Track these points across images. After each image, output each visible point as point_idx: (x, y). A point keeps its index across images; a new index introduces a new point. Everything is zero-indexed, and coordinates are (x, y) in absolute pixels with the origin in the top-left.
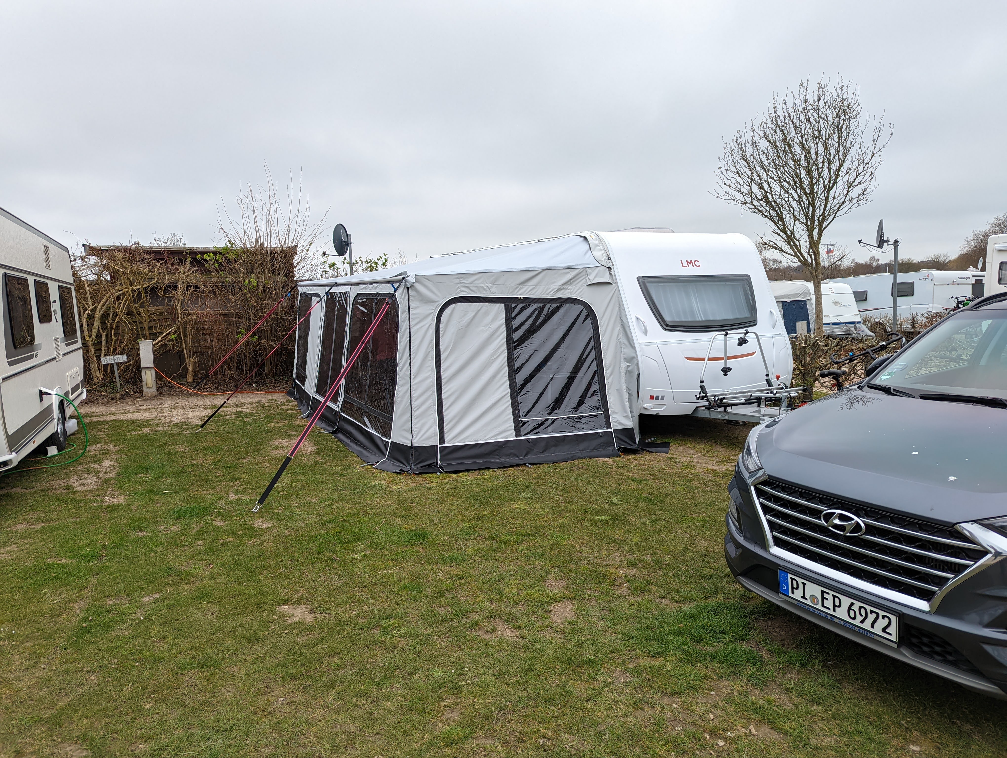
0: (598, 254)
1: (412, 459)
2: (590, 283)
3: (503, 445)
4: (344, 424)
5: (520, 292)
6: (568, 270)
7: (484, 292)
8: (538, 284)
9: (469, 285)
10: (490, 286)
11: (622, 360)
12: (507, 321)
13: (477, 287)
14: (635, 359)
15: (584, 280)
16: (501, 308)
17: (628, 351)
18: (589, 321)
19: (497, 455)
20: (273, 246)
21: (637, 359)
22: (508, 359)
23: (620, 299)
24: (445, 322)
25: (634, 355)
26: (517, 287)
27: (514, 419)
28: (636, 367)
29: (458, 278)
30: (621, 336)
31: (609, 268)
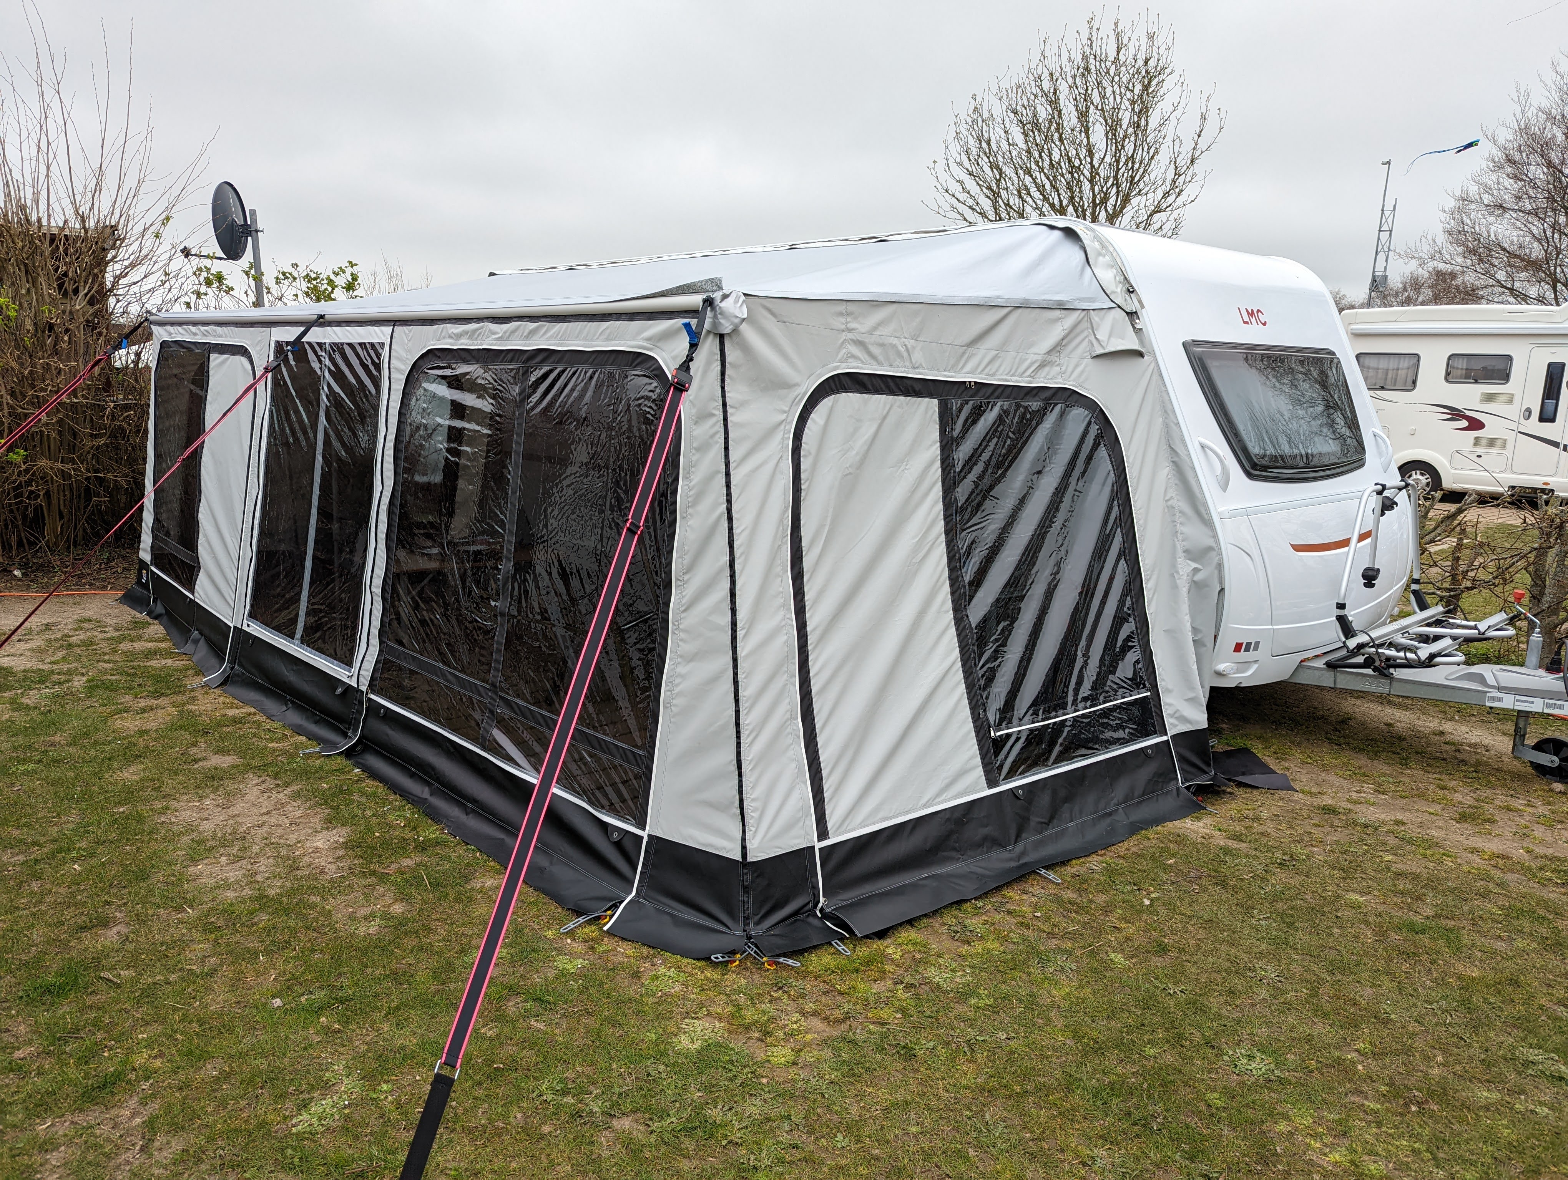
0: (1108, 276)
1: (744, 902)
2: (1102, 351)
3: (964, 815)
4: (390, 732)
5: (968, 367)
6: (1058, 313)
7: (898, 362)
8: (1002, 347)
9: (867, 339)
10: (910, 343)
11: (1180, 553)
12: (943, 448)
13: (882, 345)
14: (1213, 554)
15: (1086, 342)
16: (930, 413)
17: (1193, 532)
18: (1103, 453)
19: (954, 849)
20: (57, 221)
21: (1220, 553)
22: (950, 560)
23: (1167, 398)
24: (813, 451)
25: (1211, 542)
26: (964, 353)
27: (977, 733)
28: (1216, 572)
29: (841, 314)
30: (1172, 493)
31: (1132, 315)
